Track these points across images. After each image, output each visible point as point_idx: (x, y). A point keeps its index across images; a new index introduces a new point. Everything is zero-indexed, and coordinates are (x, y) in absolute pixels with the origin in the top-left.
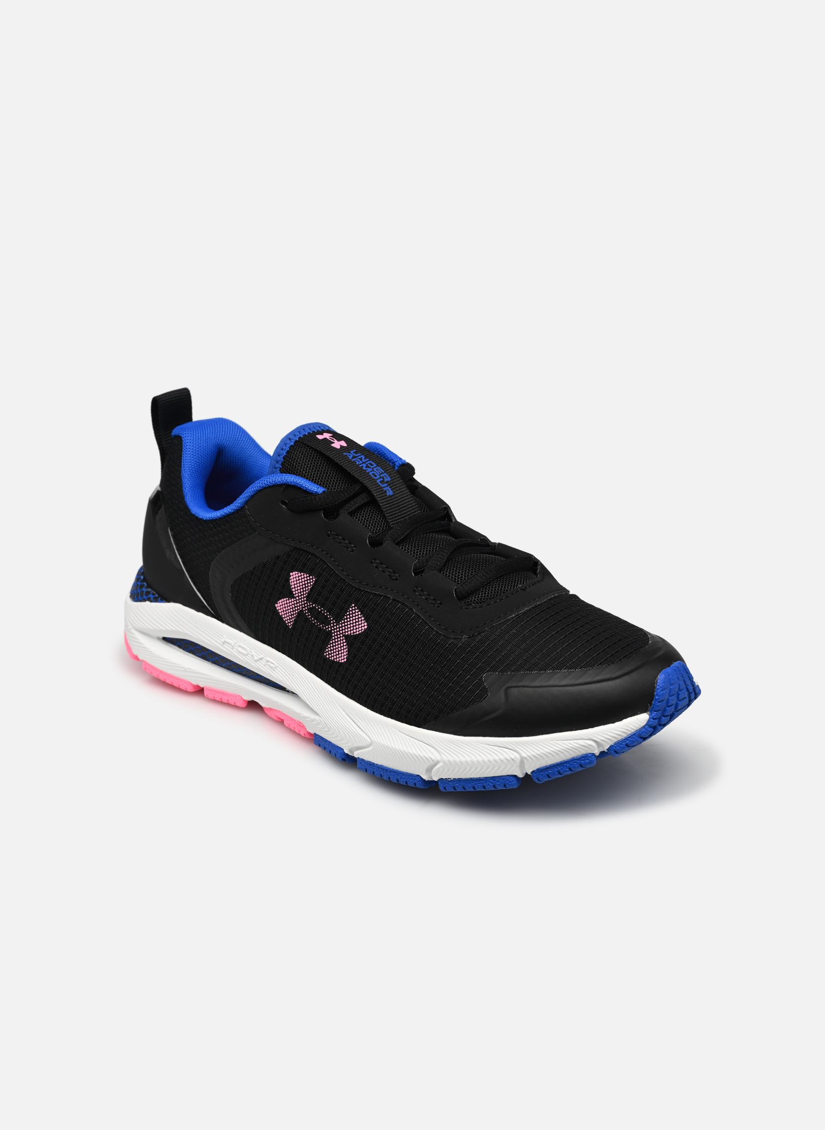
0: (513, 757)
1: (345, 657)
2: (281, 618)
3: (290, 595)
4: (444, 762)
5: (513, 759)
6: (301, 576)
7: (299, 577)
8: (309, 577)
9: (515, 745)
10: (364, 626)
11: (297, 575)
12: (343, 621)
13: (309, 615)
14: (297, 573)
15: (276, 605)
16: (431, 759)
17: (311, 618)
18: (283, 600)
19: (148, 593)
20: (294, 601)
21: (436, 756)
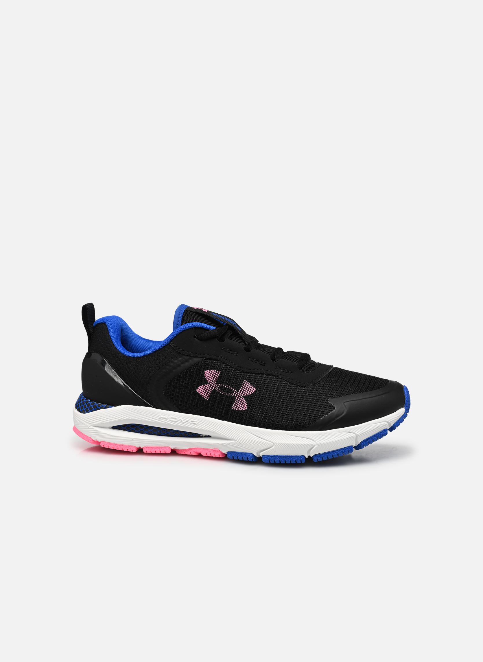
0: (353, 436)
1: (246, 407)
2: (200, 396)
3: (206, 383)
4: (318, 445)
5: (353, 437)
6: (211, 372)
7: (210, 372)
8: (216, 371)
9: (352, 430)
10: (254, 389)
11: (209, 372)
12: (241, 390)
13: (219, 391)
14: (208, 370)
15: (197, 390)
16: (311, 444)
17: (221, 392)
18: (201, 386)
19: (99, 406)
20: (209, 385)
21: (313, 443)
